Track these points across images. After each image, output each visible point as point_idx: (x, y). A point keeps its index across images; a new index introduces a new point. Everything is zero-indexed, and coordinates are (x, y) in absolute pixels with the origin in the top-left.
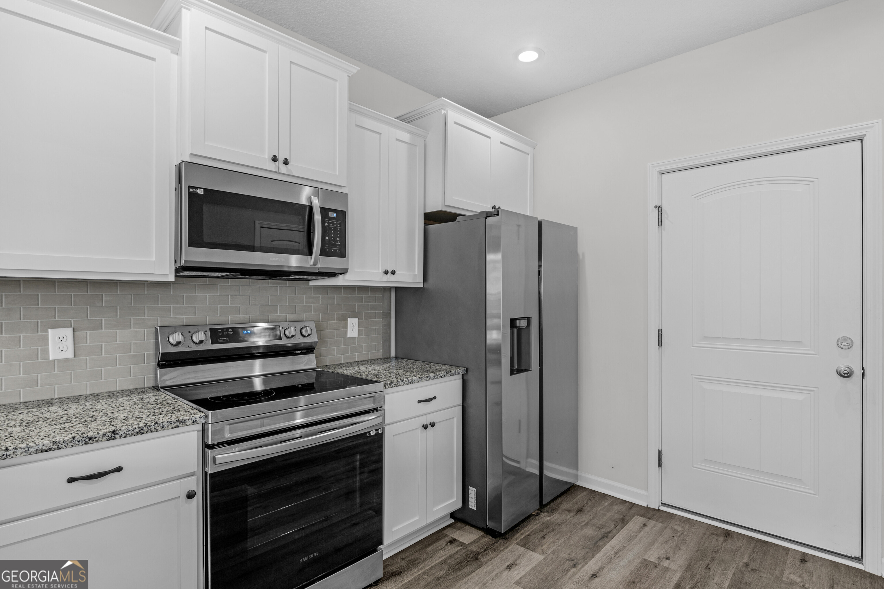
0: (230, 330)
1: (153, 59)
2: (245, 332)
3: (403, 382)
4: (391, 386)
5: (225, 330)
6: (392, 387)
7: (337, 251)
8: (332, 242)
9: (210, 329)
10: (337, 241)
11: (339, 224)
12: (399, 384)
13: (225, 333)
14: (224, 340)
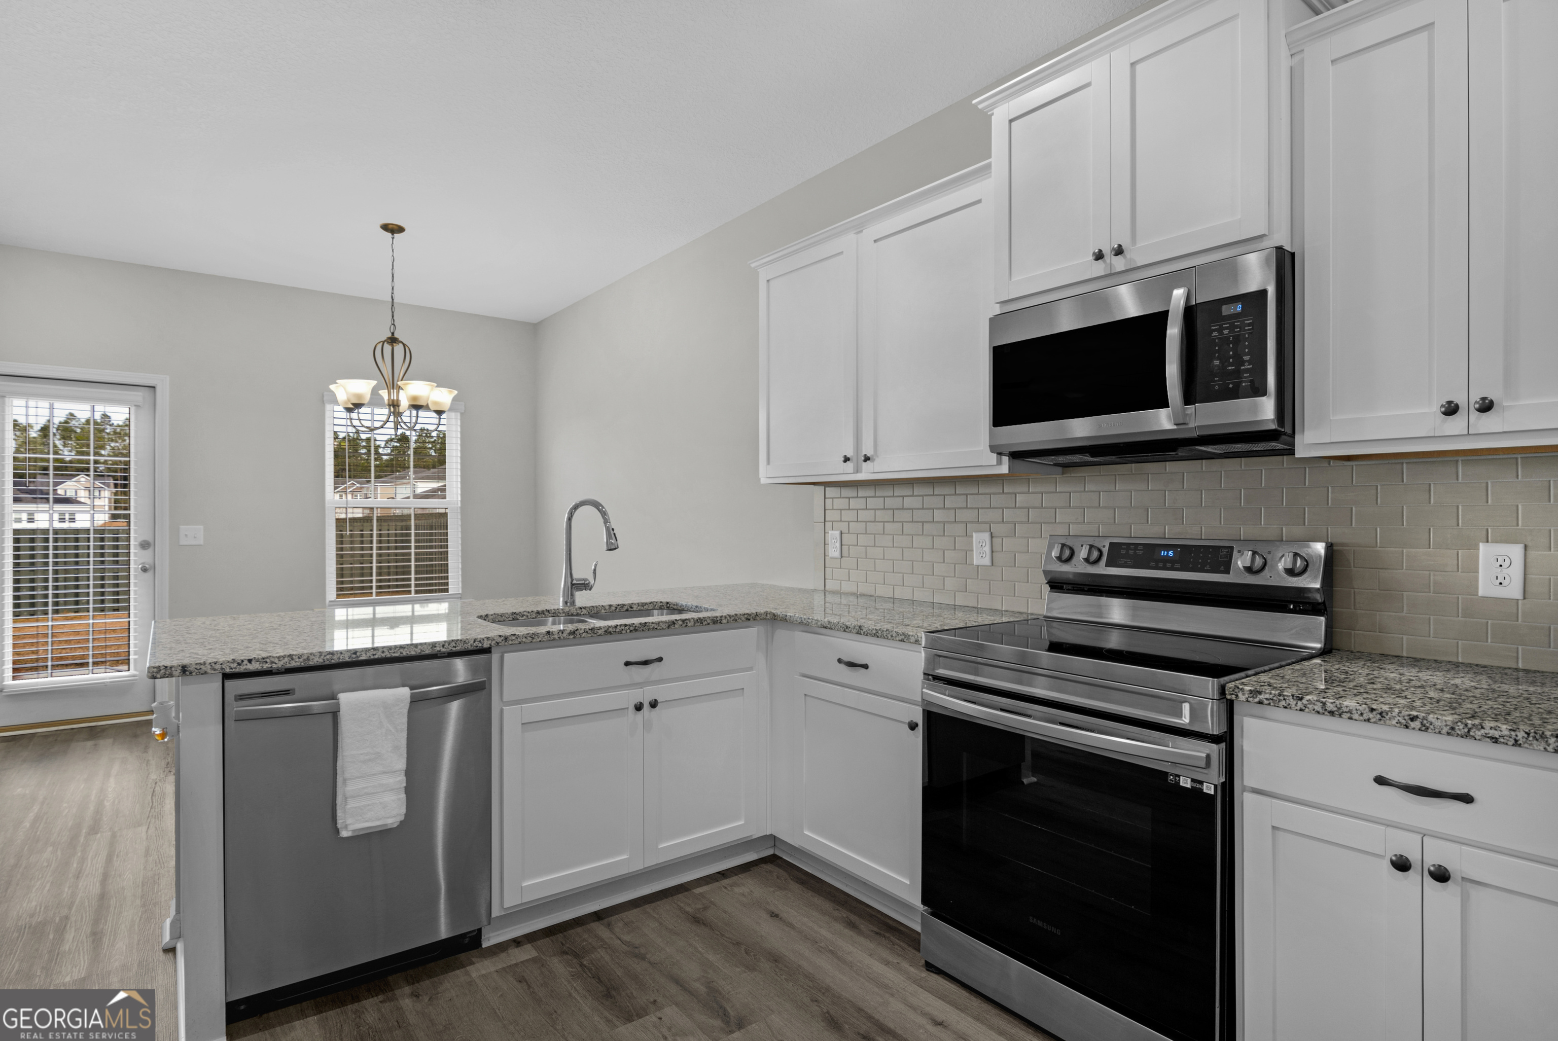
0: (1140, 547)
1: (979, 201)
2: (1164, 553)
3: (1300, 703)
4: (1257, 700)
5: (1132, 547)
6: (1260, 703)
7: (1244, 384)
8: (1230, 368)
9: (1111, 543)
10: (1243, 363)
11: (1249, 325)
12: (1283, 703)
13: (1131, 552)
14: (1126, 562)
